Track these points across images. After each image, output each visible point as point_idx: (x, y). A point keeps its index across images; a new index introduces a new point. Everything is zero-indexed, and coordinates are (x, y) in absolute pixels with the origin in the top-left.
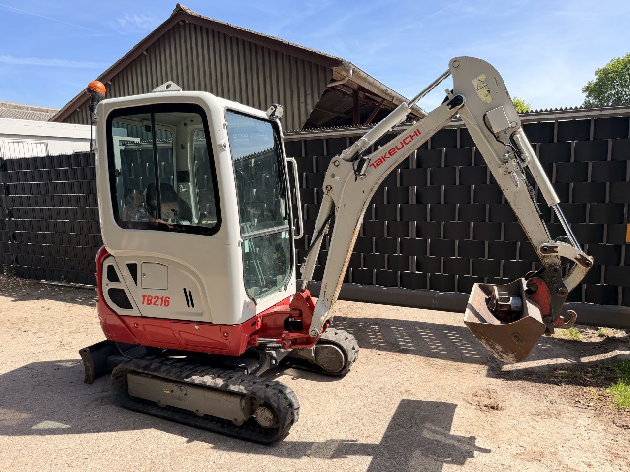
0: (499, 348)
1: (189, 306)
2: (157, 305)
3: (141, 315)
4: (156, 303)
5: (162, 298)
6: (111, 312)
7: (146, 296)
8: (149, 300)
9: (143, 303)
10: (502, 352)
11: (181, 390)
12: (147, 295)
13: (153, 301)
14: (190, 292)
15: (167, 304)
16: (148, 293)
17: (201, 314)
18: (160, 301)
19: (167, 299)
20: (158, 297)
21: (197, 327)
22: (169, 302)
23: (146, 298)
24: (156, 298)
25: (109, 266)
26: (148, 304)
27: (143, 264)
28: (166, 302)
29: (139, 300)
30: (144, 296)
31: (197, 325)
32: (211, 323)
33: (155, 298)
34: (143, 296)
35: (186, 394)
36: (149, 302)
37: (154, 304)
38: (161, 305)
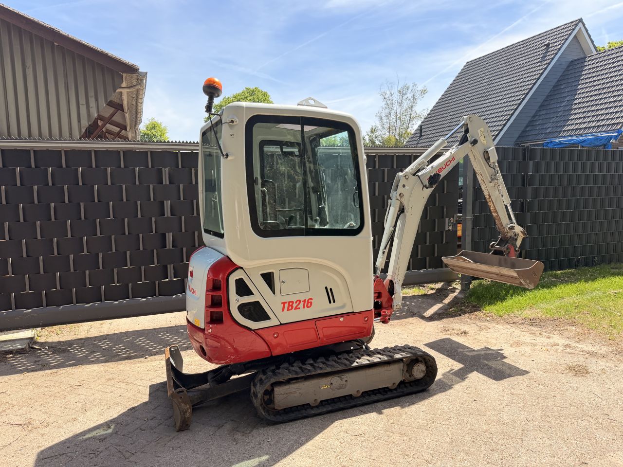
0: (528, 281)
1: (330, 302)
2: (299, 308)
3: (280, 324)
4: (298, 307)
5: (304, 301)
6: (243, 330)
7: (286, 302)
8: (289, 306)
9: (283, 310)
10: (529, 283)
11: (341, 379)
12: (288, 301)
13: (295, 305)
14: (331, 289)
15: (309, 305)
16: (287, 299)
17: (343, 307)
18: (302, 303)
19: (310, 301)
20: (299, 301)
21: (342, 319)
22: (311, 303)
23: (286, 305)
24: (298, 302)
25: (236, 281)
26: (288, 310)
27: (281, 272)
28: (308, 303)
29: (277, 308)
30: (284, 303)
31: (341, 317)
32: (353, 312)
33: (296, 302)
34: (282, 303)
35: (346, 381)
36: (290, 308)
37: (296, 308)
38: (304, 307)
